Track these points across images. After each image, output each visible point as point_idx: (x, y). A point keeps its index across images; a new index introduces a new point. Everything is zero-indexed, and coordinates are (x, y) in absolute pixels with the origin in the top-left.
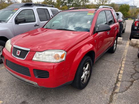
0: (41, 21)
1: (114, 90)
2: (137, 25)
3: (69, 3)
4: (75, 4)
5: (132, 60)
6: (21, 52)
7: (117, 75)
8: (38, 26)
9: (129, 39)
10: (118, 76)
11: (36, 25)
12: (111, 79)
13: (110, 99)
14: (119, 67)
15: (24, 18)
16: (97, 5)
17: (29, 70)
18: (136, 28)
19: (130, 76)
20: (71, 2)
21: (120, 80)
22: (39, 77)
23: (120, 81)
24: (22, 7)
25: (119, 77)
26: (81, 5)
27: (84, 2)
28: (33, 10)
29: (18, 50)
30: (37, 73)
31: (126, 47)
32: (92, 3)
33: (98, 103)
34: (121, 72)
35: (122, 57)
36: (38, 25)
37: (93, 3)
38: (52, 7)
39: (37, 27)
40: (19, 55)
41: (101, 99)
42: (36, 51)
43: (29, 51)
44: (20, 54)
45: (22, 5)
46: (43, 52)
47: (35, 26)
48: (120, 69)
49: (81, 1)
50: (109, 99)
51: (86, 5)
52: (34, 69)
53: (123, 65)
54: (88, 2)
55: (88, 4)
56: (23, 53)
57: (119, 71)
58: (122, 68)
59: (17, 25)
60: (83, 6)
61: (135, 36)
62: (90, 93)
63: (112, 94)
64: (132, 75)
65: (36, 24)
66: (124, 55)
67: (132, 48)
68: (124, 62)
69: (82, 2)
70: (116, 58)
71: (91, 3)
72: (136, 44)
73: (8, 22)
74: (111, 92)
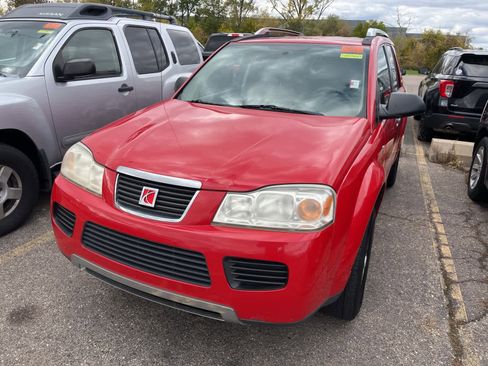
0: (140, 74)
1: (452, 314)
2: (448, 94)
3: (182, 8)
4: (206, 11)
5: (459, 211)
6: (159, 193)
7: (438, 262)
8: (131, 89)
9: (415, 139)
10: (442, 265)
11: (124, 88)
12: (425, 277)
13: (453, 346)
14: (433, 236)
15: (89, 62)
16: (279, 19)
17: (204, 260)
18: (444, 103)
19: (478, 264)
20: (190, 5)
21: (455, 278)
22: (243, 285)
23: (456, 283)
24: (72, 17)
25: (448, 269)
26: (228, 16)
27: (239, 8)
28: (111, 31)
29: (144, 188)
30: (237, 271)
31: (420, 167)
32: (264, 13)
33: (423, 363)
34: (446, 251)
35: (426, 202)
36: (129, 85)
37: (269, 11)
38: (171, 21)
39: (127, 94)
40: (153, 205)
41: (428, 349)
42: (227, 191)
43: (196, 189)
44: (156, 203)
45: (73, 11)
46: (256, 194)
47: (120, 90)
48: (437, 240)
49: (227, 4)
50: (449, 346)
51: (245, 18)
52: (227, 259)
53: (441, 229)
54: (250, 7)
55: (250, 14)
56: (172, 198)
57: (439, 248)
58: (444, 239)
59: (60, 86)
60: (233, 20)
61: (440, 130)
62: (383, 331)
63: (453, 329)
64: (480, 260)
65: (124, 85)
66: (427, 194)
67: (439, 168)
68: (437, 218)
69: (230, 9)
70: (409, 205)
71: (260, 13)
72: (449, 154)
73: (30, 73)
74: (447, 322)
